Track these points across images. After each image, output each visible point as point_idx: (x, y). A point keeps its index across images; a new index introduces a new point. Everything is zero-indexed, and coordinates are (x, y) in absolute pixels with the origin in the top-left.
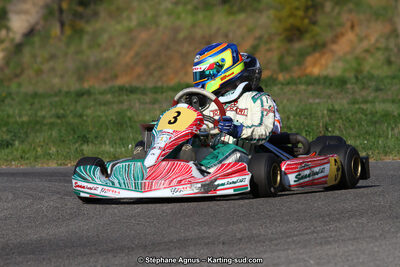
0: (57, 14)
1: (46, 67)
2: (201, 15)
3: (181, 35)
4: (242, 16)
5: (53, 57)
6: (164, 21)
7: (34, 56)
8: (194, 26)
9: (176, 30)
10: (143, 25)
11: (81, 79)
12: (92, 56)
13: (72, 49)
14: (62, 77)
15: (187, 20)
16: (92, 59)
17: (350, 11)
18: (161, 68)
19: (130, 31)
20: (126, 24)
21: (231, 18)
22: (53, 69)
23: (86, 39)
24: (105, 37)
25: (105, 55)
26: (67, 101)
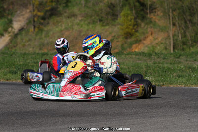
0: (32, 22)
1: (27, 44)
2: (91, 26)
3: (82, 34)
4: (107, 27)
5: (30, 40)
6: (76, 27)
7: (22, 39)
8: (87, 30)
9: (80, 31)
10: (67, 29)
11: (40, 49)
12: (46, 40)
13: (38, 37)
14: (33, 48)
15: (85, 28)
16: (46, 41)
17: (152, 27)
18: (74, 46)
19: (62, 31)
20: (60, 28)
21: (103, 28)
22: (29, 45)
23: (44, 33)
24: (52, 33)
25: (51, 40)
26: (38, 57)
